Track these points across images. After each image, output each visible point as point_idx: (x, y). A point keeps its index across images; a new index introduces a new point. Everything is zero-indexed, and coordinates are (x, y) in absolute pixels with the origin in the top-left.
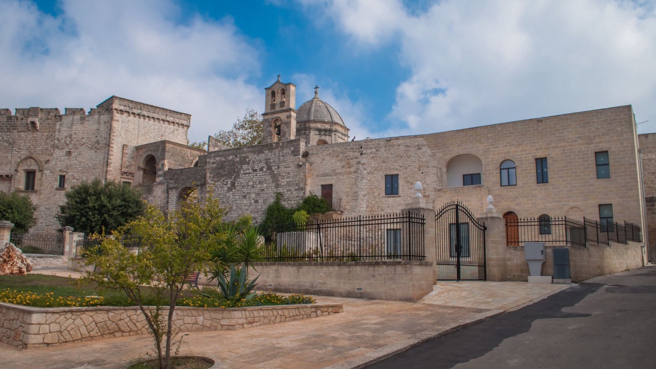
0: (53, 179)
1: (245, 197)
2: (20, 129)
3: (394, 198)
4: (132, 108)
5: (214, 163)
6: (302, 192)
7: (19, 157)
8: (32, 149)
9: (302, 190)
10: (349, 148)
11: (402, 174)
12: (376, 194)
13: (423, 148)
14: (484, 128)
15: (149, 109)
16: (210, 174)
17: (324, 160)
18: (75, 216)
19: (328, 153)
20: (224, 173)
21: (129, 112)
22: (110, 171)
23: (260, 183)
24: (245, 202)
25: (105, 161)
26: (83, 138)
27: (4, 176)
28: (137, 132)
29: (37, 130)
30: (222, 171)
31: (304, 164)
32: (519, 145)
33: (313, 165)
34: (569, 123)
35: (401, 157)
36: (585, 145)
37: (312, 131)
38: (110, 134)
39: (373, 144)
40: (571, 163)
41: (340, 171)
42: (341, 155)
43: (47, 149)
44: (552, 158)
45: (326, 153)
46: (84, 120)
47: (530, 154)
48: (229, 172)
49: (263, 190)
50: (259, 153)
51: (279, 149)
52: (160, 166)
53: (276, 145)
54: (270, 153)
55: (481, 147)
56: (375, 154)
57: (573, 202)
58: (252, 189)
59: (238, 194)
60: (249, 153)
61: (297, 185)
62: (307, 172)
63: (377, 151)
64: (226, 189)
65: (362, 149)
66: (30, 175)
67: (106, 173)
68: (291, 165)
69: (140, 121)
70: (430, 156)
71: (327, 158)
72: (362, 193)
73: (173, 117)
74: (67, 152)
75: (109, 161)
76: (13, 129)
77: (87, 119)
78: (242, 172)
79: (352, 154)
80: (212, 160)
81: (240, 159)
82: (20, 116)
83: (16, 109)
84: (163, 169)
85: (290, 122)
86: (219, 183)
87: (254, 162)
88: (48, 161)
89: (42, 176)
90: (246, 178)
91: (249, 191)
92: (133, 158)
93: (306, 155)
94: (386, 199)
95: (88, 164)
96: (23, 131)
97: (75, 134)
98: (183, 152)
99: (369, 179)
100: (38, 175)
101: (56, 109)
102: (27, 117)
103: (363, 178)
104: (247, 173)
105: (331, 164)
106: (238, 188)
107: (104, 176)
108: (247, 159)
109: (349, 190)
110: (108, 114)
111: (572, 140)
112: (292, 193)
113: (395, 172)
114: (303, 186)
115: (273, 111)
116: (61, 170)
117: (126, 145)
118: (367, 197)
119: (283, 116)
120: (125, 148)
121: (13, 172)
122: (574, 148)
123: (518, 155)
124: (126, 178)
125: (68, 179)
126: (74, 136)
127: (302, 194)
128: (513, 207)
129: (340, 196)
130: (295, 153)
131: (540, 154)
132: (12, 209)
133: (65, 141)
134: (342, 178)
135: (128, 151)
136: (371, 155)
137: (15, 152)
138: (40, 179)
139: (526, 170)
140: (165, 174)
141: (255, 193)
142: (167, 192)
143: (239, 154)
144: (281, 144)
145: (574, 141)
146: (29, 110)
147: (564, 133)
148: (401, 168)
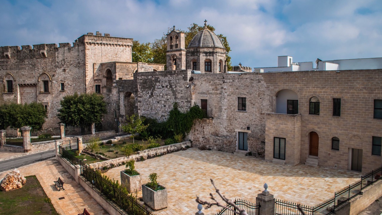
0: (58, 85)
1: (158, 102)
2: (37, 57)
3: (243, 113)
4: (96, 40)
5: (141, 80)
6: (190, 104)
7: (39, 74)
8: (45, 69)
9: (189, 102)
10: (216, 77)
11: (248, 97)
12: (232, 109)
13: (261, 81)
14: (301, 73)
15: (107, 39)
16: (140, 86)
17: (202, 83)
18: (65, 116)
19: (205, 79)
20: (147, 86)
21: (95, 43)
22: (88, 80)
23: (166, 95)
24: (159, 105)
25: (84, 74)
26: (71, 61)
27: (33, 84)
28: (101, 55)
29: (46, 57)
30: (145, 85)
31: (190, 86)
32: (323, 88)
33: (196, 86)
34: (358, 77)
35: (248, 86)
36: (368, 94)
37: (201, 54)
38: (85, 58)
39: (231, 77)
40: (357, 105)
41: (211, 92)
42: (212, 82)
43: (52, 68)
44: (344, 100)
45: (203, 80)
46: (70, 50)
47: (330, 95)
48: (149, 86)
49: (168, 100)
50: (165, 76)
51: (176, 75)
52: (114, 77)
53: (174, 72)
54: (171, 77)
55: (298, 86)
56: (232, 83)
57: (355, 132)
58: (162, 98)
59: (155, 100)
60: (159, 75)
61: (187, 99)
62: (192, 91)
63: (233, 81)
64: (148, 96)
65: (224, 79)
66: (46, 83)
67: (85, 81)
68: (183, 86)
69: (102, 48)
70: (266, 88)
71: (204, 83)
72: (224, 107)
73: (122, 42)
74: (63, 69)
75: (86, 74)
76: (33, 57)
77: (72, 49)
78: (156, 87)
79: (218, 81)
80: (140, 78)
81: (155, 79)
82: (36, 49)
83: (33, 45)
84: (116, 79)
85: (181, 58)
86: (145, 92)
87: (162, 81)
88: (54, 75)
89: (52, 84)
90: (159, 91)
91: (160, 99)
92: (100, 70)
93: (192, 79)
94: (238, 113)
95: (75, 76)
96: (39, 58)
97: (66, 59)
98: (128, 67)
99: (228, 99)
100: (50, 84)
101: (54, 44)
102: (40, 50)
103: (225, 98)
104: (159, 88)
105: (206, 87)
106: (155, 96)
107: (85, 83)
108: (159, 79)
109: (216, 104)
110: (83, 45)
111: (359, 89)
112: (184, 103)
113: (244, 96)
114: (190, 100)
115: (172, 50)
116: (61, 80)
117: (95, 64)
118: (227, 111)
119: (177, 54)
120: (94, 65)
121: (37, 82)
122: (360, 94)
123: (321, 95)
124: (97, 83)
125: (65, 85)
126: (66, 60)
127: (189, 105)
128: (316, 129)
129: (212, 108)
130: (185, 78)
131: (336, 96)
132: (31, 116)
133: (62, 63)
134: (213, 96)
135: (97, 67)
136: (230, 84)
137: (36, 71)
138: (51, 86)
139: (326, 106)
140: (117, 82)
141: (164, 101)
142: (119, 93)
143: (154, 75)
144: (177, 72)
145: (361, 90)
146: (40, 45)
147: (354, 83)
148: (248, 94)
